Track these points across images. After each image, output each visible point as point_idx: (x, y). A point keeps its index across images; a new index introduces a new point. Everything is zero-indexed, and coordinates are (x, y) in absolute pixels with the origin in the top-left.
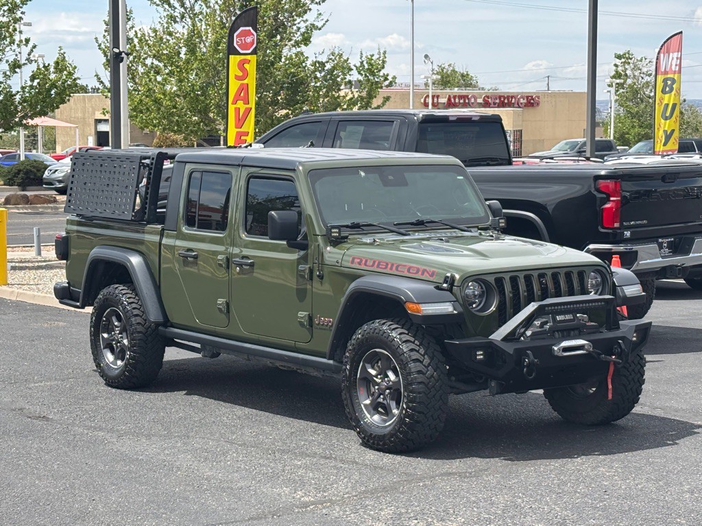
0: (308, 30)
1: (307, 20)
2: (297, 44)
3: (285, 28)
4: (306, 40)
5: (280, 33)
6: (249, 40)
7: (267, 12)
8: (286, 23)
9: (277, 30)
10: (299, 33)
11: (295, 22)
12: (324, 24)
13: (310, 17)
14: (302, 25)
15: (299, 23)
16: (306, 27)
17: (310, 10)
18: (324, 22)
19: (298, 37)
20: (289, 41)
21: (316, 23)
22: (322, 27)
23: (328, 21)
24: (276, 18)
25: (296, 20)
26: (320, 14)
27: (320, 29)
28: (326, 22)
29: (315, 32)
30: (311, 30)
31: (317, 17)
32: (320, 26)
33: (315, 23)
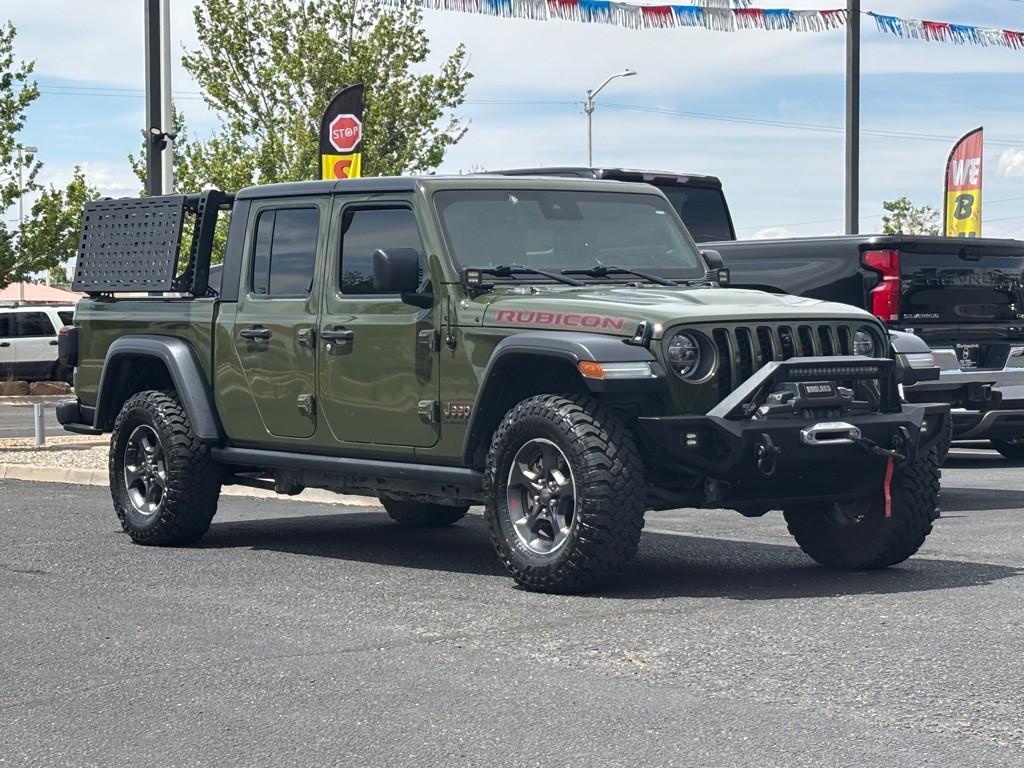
0: (438, 143)
1: (436, 130)
2: (422, 164)
3: (404, 140)
4: (436, 158)
5: (397, 149)
6: (349, 133)
7: (377, 116)
8: (406, 134)
9: (392, 143)
10: (425, 149)
11: (421, 133)
12: (461, 135)
13: (441, 125)
14: (430, 137)
15: (424, 134)
16: (436, 139)
17: (441, 114)
18: (460, 132)
19: (424, 153)
20: (410, 160)
21: (449, 134)
22: (459, 139)
23: (466, 130)
24: (391, 127)
25: (420, 130)
26: (456, 121)
27: (455, 142)
28: (464, 131)
29: (448, 147)
30: (442, 143)
31: (452, 126)
32: (455, 138)
33: (447, 134)
